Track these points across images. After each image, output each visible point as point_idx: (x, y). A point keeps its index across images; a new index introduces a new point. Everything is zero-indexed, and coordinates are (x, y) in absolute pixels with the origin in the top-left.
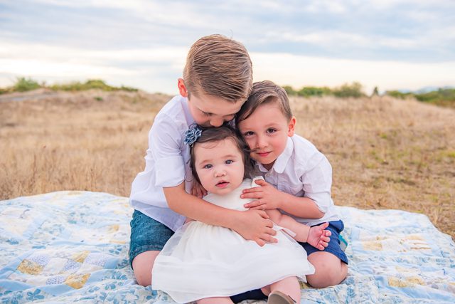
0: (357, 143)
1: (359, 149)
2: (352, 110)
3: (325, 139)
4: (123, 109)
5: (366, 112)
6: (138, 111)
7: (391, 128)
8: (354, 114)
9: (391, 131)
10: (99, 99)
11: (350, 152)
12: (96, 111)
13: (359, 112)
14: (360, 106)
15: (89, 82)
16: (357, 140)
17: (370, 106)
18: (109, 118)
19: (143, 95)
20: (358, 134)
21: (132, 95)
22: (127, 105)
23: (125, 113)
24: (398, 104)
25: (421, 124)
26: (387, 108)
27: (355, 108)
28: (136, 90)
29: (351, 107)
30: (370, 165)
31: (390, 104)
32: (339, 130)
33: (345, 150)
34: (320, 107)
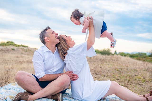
0: (109, 72)
1: (109, 74)
2: (107, 60)
3: (98, 70)
4: (22, 53)
5: (112, 61)
6: (28, 55)
7: (120, 67)
8: (107, 61)
9: (120, 68)
10: (13, 49)
11: (106, 75)
12: (12, 54)
13: (109, 60)
14: (110, 58)
15: (8, 42)
16: (109, 71)
17: (113, 59)
18: (18, 57)
19: (30, 49)
20: (109, 69)
21: (26, 48)
22: (23, 52)
23: (23, 55)
24: (123, 58)
25: (130, 67)
26: (119, 59)
27: (108, 59)
28: (27, 47)
29: (106, 58)
30: (113, 79)
31: (120, 58)
32: (102, 67)
33: (105, 74)
34: (95, 58)
